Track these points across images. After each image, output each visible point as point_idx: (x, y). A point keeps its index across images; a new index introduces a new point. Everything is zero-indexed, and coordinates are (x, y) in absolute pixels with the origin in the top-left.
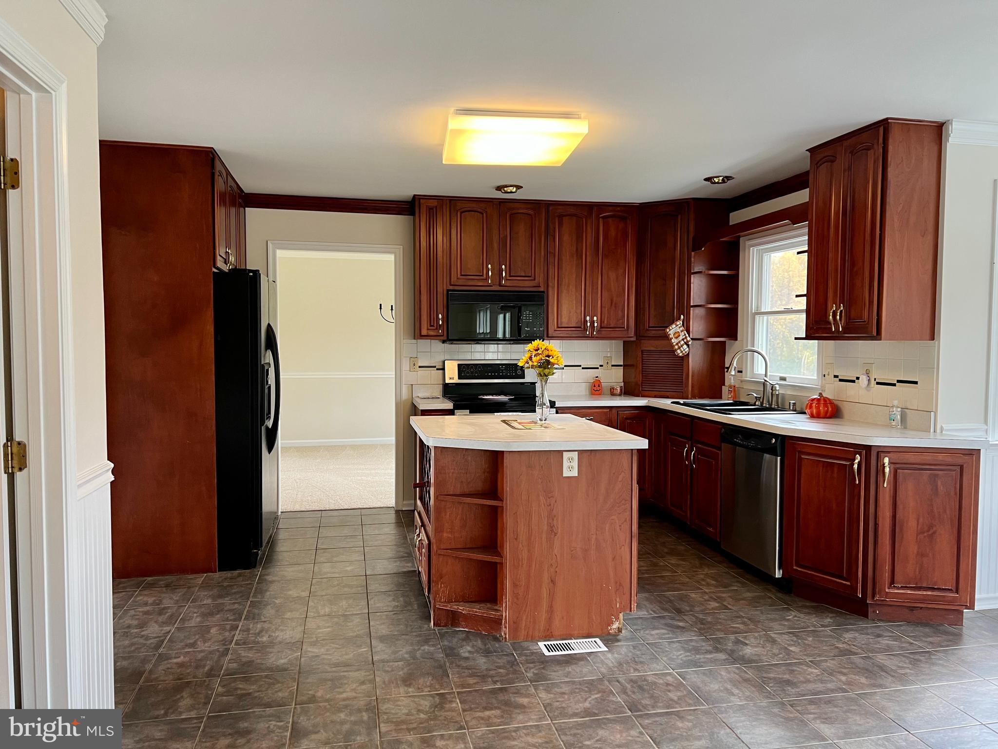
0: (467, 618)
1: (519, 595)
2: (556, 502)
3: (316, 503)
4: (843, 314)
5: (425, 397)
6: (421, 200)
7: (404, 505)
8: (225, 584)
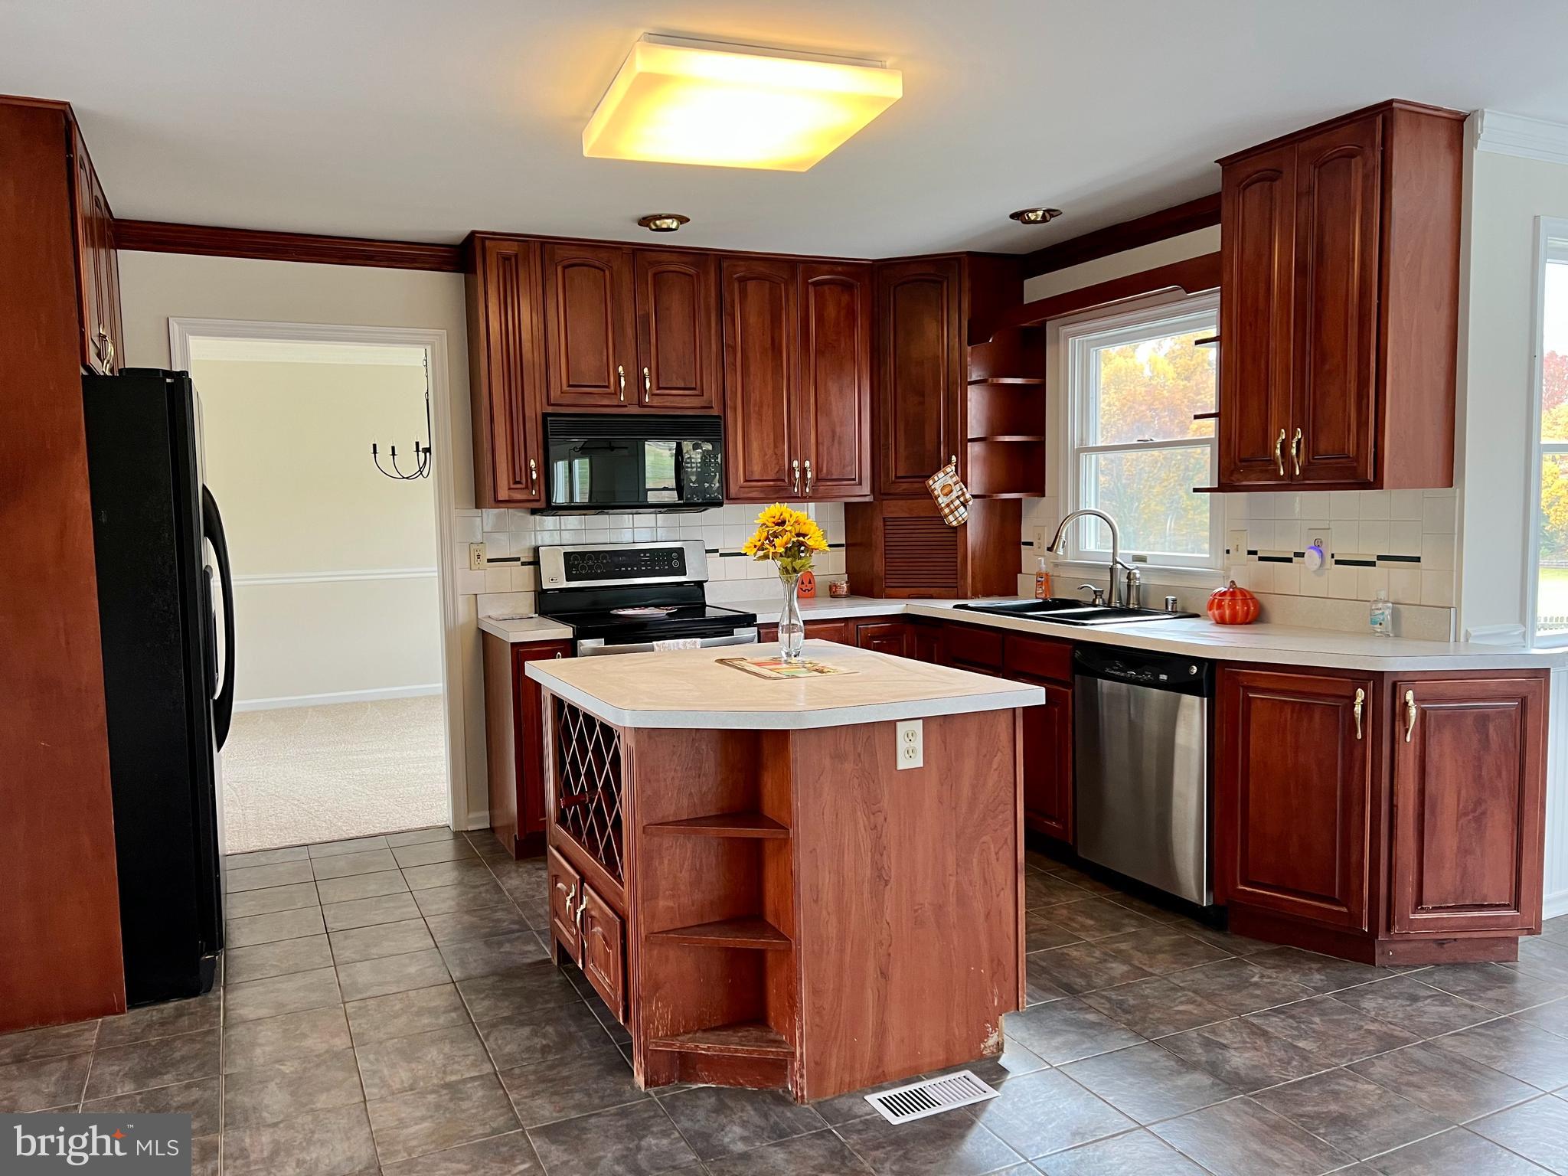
0: (711, 1063)
1: (824, 1009)
2: (885, 819)
3: (290, 831)
4: (1302, 446)
5: (507, 617)
6: (487, 243)
7: (470, 821)
8: (154, 1039)
